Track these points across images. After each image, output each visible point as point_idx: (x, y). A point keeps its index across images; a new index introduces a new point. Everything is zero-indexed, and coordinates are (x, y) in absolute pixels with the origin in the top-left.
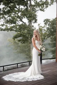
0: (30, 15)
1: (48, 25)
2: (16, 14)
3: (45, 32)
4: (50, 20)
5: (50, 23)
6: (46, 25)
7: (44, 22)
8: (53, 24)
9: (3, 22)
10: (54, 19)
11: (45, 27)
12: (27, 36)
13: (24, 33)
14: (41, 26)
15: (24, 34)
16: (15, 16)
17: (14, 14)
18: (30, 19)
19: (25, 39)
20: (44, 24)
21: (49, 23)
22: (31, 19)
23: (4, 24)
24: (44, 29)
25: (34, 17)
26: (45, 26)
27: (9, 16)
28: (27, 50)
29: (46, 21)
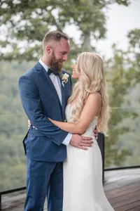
2: (46, 11)
3: (131, 66)
9: (6, 34)
11: (130, 52)
16: (41, 17)
17: (39, 11)
18: (85, 26)
23: (9, 40)
24: (128, 60)
26: (132, 49)
27: (24, 18)
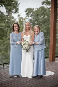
0: (9, 2)
1: (31, 16)
4: (33, 9)
5: (34, 14)
6: (29, 16)
7: (26, 12)
8: (38, 15)
10: (39, 8)
11: (26, 19)
12: (6, 30)
13: (2, 26)
14: (22, 18)
15: (2, 28)
18: (9, 7)
19: (3, 34)
20: (26, 15)
21: (32, 13)
22: (11, 8)
25: (15, 5)
26: (27, 17)
28: (4, 49)
29: (28, 11)
